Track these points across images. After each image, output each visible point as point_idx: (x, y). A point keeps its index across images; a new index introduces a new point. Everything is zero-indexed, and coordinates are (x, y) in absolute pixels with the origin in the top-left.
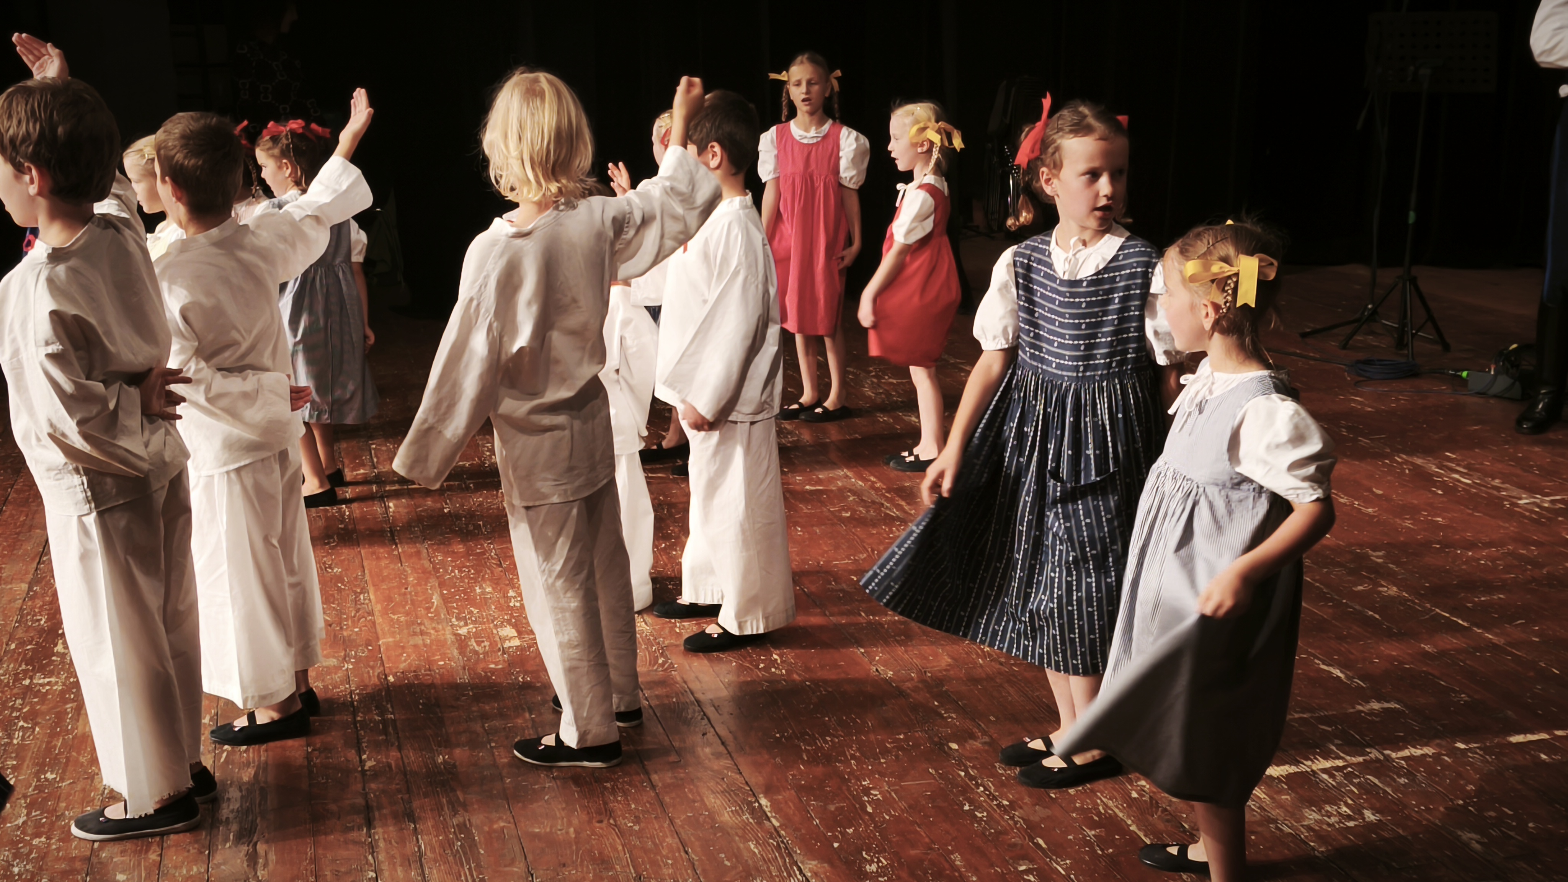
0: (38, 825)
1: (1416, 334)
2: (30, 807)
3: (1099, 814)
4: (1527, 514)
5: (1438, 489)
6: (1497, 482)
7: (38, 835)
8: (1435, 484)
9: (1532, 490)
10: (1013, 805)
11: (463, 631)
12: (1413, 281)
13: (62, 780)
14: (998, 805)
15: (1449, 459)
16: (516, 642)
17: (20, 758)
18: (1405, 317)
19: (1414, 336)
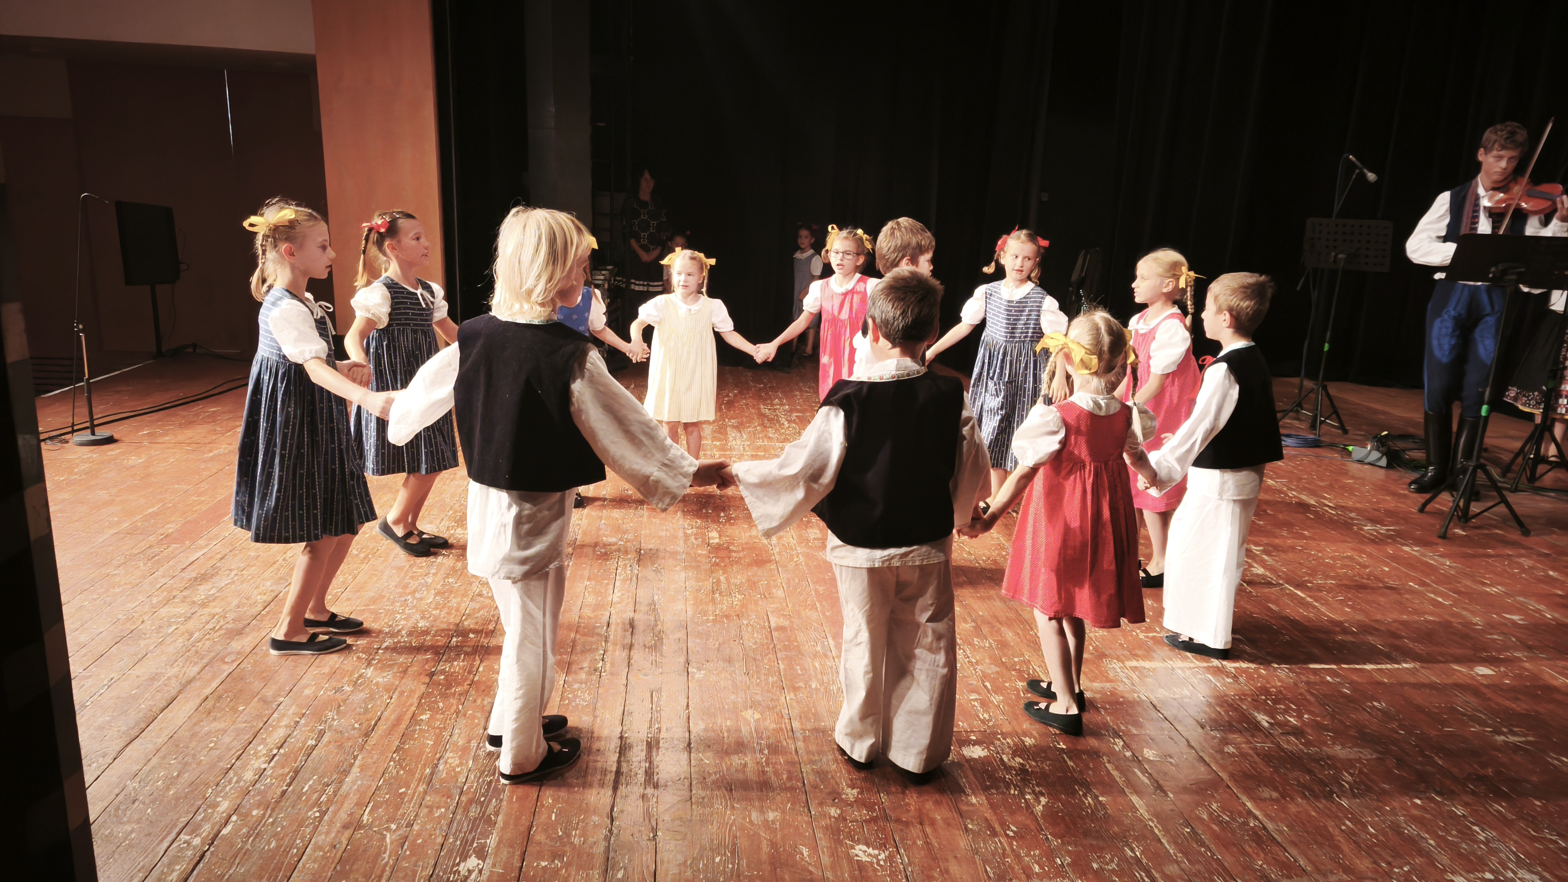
0: (438, 604)
1: (1324, 421)
2: (436, 594)
3: (1029, 674)
6: (1353, 515)
7: (436, 609)
10: (977, 663)
11: (689, 532)
12: (1325, 388)
13: (456, 583)
14: (969, 662)
15: (1325, 498)
16: (717, 541)
17: (438, 570)
18: (1317, 409)
19: (1322, 422)
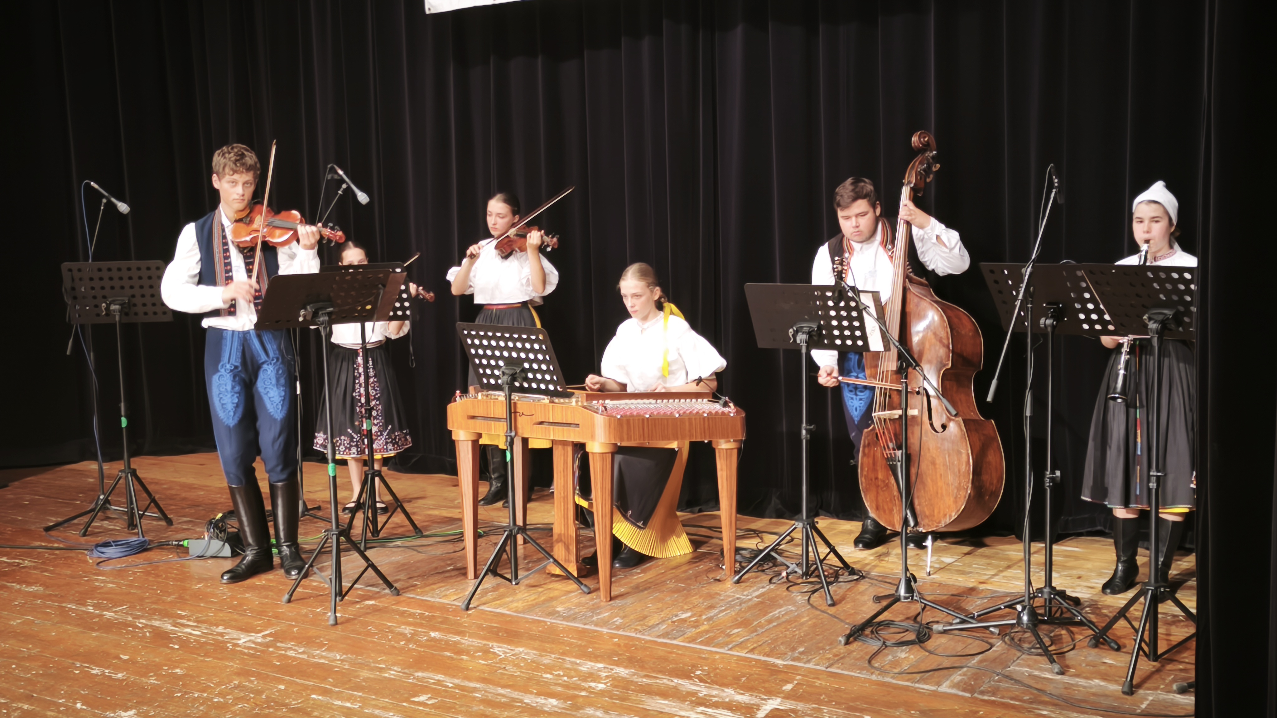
1: (143, 514)
4: (246, 651)
5: (174, 644)
6: (220, 629)
8: (170, 640)
9: (247, 629)
12: (134, 473)
15: (182, 617)
18: (132, 503)
19: (141, 517)
